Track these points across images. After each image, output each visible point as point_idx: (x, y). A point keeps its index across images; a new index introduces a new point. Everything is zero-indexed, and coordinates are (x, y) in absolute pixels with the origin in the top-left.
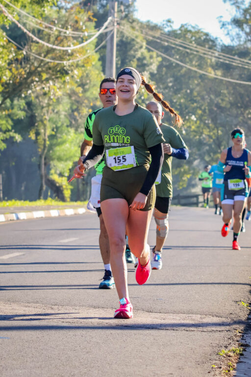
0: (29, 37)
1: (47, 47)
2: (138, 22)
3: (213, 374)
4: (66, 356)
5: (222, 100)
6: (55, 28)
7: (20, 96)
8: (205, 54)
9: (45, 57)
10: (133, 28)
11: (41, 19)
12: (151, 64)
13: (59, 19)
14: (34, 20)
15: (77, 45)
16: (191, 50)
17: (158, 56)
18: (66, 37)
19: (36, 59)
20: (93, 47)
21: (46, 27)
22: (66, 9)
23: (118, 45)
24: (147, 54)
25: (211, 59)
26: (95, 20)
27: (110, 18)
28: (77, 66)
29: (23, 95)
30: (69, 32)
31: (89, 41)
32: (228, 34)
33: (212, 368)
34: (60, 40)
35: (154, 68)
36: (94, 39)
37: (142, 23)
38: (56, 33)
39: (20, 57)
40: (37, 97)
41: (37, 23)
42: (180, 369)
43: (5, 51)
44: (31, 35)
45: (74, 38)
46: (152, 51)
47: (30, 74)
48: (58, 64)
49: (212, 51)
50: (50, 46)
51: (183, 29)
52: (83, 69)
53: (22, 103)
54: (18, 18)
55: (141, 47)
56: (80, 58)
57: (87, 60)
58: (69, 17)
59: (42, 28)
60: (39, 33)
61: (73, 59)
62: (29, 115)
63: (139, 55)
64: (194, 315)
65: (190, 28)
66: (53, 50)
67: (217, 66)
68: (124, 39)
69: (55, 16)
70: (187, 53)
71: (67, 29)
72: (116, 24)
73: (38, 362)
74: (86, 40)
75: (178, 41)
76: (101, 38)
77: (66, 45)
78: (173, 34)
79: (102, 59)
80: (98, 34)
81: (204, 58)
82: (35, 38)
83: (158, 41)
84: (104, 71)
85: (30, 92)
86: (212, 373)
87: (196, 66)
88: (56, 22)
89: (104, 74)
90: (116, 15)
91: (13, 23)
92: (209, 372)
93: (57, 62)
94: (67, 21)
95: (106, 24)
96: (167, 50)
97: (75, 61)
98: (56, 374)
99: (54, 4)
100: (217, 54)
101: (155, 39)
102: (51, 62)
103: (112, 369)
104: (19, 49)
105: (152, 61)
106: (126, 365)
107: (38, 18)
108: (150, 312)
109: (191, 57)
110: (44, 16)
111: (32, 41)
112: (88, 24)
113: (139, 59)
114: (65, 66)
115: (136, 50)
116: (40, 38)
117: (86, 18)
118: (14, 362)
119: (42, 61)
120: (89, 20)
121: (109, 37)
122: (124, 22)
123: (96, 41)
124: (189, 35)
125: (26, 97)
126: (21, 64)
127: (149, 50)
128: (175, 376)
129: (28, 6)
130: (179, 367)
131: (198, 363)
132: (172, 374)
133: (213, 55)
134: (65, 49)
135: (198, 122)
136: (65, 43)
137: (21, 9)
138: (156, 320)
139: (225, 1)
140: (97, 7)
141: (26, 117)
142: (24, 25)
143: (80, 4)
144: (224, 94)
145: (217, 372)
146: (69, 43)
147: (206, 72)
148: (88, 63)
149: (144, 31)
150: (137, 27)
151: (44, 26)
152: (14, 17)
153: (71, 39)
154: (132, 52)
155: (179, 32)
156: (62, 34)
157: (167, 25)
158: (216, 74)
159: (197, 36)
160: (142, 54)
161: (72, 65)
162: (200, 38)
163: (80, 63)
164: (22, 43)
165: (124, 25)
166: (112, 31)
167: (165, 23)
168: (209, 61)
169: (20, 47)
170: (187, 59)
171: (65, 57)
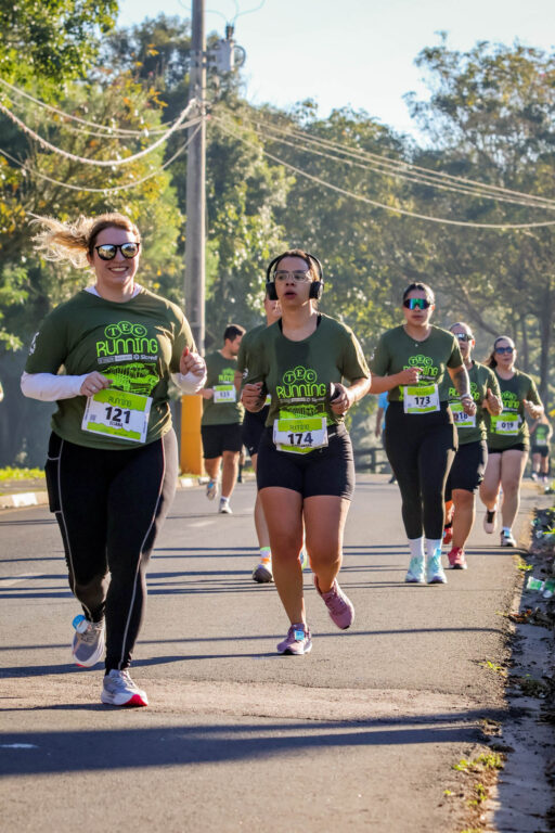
0: (33, 141)
1: (70, 160)
2: (248, 107)
3: (449, 808)
5: (419, 260)
7: (16, 260)
8: (381, 168)
9: (65, 180)
10: (237, 119)
11: (55, 104)
12: (275, 190)
13: (91, 104)
14: (42, 107)
15: (128, 156)
16: (354, 160)
17: (288, 174)
18: (106, 142)
19: (46, 184)
20: (160, 159)
21: (66, 121)
22: (104, 85)
23: (209, 154)
24: (267, 172)
25: (393, 179)
26: (164, 105)
27: (193, 102)
28: (130, 197)
29: (24, 260)
30: (113, 128)
31: (151, 148)
32: (427, 127)
33: (446, 796)
34: (94, 146)
35: (281, 198)
36: (160, 144)
37: (253, 109)
38: (87, 133)
39: (16, 182)
41: (47, 113)
42: (381, 800)
44: (37, 136)
45: (122, 142)
46: (277, 164)
48: (91, 196)
49: (395, 161)
50: (75, 158)
51: (336, 119)
52: (141, 202)
53: (22, 273)
54: (10, 104)
55: (255, 158)
56: (135, 182)
57: (150, 186)
58: (111, 101)
59: (58, 124)
60: (52, 133)
61: (121, 185)
62: (34, 297)
63: (250, 172)
64: (396, 691)
65: (350, 117)
66: (81, 166)
67: (406, 192)
68: (220, 142)
69: (81, 99)
70: (347, 166)
71: (107, 124)
72: (204, 112)
74: (146, 146)
75: (330, 144)
76: (174, 141)
77: (106, 156)
78: (316, 130)
79: (179, 182)
80: (169, 132)
81: (379, 177)
82: (45, 144)
84: (182, 206)
86: (447, 807)
87: (363, 193)
88: (86, 110)
89: (183, 212)
90: (204, 94)
91: (4, 115)
92: (440, 806)
93: (89, 190)
94: (107, 109)
95: (184, 113)
96: (303, 160)
97: (126, 188)
98: (136, 817)
99: (81, 74)
100: (405, 168)
101: (282, 141)
102: (77, 191)
104: (13, 165)
105: (276, 183)
106: (275, 796)
107: (49, 102)
108: (308, 686)
109: (354, 174)
110: (61, 99)
111: (40, 150)
112: (151, 112)
113: (251, 182)
114: (105, 199)
115: (245, 164)
116: (56, 144)
117: (144, 102)
119: (59, 189)
120: (152, 105)
121: (191, 139)
122: (220, 107)
123: (164, 146)
124: (348, 132)
125: (29, 262)
126: (18, 196)
127: (271, 163)
128: (373, 815)
129: (31, 79)
130: (378, 795)
131: (415, 787)
132: (366, 810)
133: (398, 169)
134: (105, 163)
135: (371, 303)
136: (106, 151)
137: (15, 85)
138: (321, 702)
139: (418, 62)
140: (164, 79)
141: (29, 300)
142: (22, 117)
143: (134, 73)
144: (422, 249)
145: (456, 805)
146: (113, 153)
147: (385, 203)
148: (150, 191)
149: (259, 124)
150: (246, 118)
151: (62, 119)
152: (2, 103)
153: (117, 144)
154: (237, 168)
155: (329, 125)
156: (99, 135)
157: (304, 112)
158: (403, 208)
159: (365, 133)
160: (257, 171)
161: (120, 197)
162: (372, 137)
163: (136, 192)
164: (19, 154)
165: (219, 114)
166: (197, 126)
167: (300, 107)
168: (389, 183)
169: (15, 161)
170: (347, 179)
171: (105, 181)
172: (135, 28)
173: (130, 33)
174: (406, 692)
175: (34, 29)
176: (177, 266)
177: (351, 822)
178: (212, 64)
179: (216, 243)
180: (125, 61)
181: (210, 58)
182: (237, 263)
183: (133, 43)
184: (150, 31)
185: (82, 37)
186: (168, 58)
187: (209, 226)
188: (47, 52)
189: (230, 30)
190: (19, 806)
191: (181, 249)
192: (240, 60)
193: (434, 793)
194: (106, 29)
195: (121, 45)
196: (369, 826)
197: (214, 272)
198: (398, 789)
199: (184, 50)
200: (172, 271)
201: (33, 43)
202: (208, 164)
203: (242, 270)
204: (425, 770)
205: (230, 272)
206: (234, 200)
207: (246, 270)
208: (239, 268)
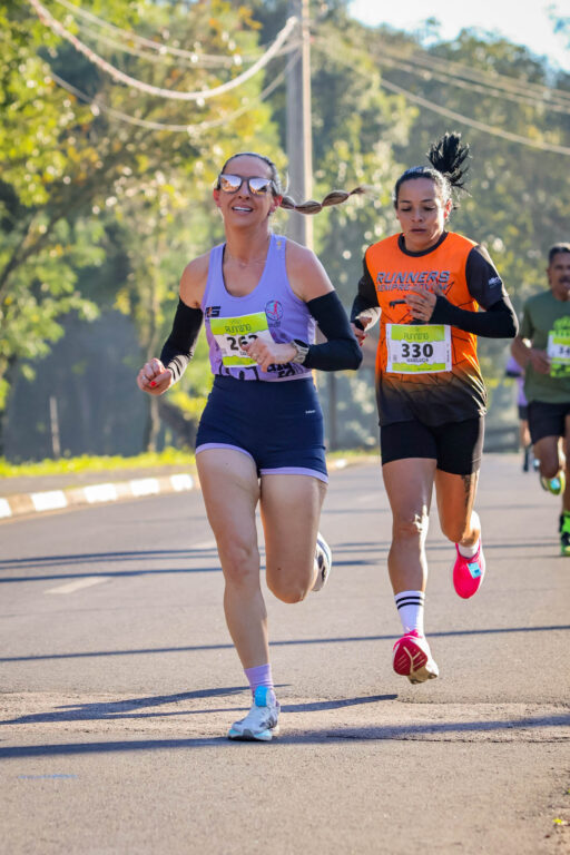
0: (103, 72)
1: (149, 95)
2: (359, 27)
3: (557, 840)
4: (211, 811)
5: (564, 201)
6: (163, 50)
7: (88, 213)
8: (518, 95)
9: (144, 117)
10: (348, 41)
11: (130, 29)
12: (394, 124)
13: (173, 29)
14: (115, 32)
15: (216, 86)
16: (486, 86)
17: (409, 104)
18: (189, 70)
19: (123, 124)
20: (255, 90)
21: (144, 49)
22: (190, 5)
23: (314, 83)
24: (383, 102)
25: (534, 108)
26: (257, 25)
27: (292, 22)
28: (221, 136)
29: (96, 210)
30: (197, 57)
31: (246, 76)
33: (556, 825)
34: (177, 76)
35: (401, 133)
36: (256, 71)
37: (368, 30)
38: (169, 62)
39: (85, 120)
40: (131, 213)
41: (121, 39)
42: (478, 831)
43: (50, 108)
44: (107, 67)
45: (211, 71)
46: (395, 94)
47: (111, 159)
48: (175, 134)
49: (537, 87)
50: (154, 91)
51: (465, 39)
52: (234, 142)
53: (97, 229)
54: (76, 28)
55: (368, 86)
56: (226, 118)
57: (243, 121)
58: (195, 23)
59: (133, 52)
60: (127, 62)
61: (207, 120)
63: (364, 103)
64: (511, 705)
65: (481, 36)
66: (162, 101)
67: (548, 122)
68: (328, 69)
69: (163, 21)
70: (476, 94)
71: (192, 49)
72: (306, 34)
73: (143, 830)
74: (239, 74)
75: (455, 68)
76: (275, 67)
77: (191, 87)
78: (442, 52)
79: (279, 117)
80: (265, 57)
81: (516, 105)
82: (119, 76)
83: (408, 69)
84: (283, 145)
85: (111, 201)
86: (556, 838)
87: (497, 125)
88: (166, 35)
89: (285, 152)
90: (306, 12)
91: (66, 41)
92: (548, 837)
93: (173, 128)
94: (190, 33)
95: (283, 35)
96: (430, 89)
97: (216, 123)
100: (547, 94)
101: (399, 66)
102: (158, 131)
103: (319, 838)
104: (81, 102)
105: (394, 116)
106: (354, 828)
107: (122, 27)
108: (408, 701)
109: (487, 103)
110: (136, 22)
111: (113, 83)
112: (242, 35)
113: (365, 115)
114: (190, 138)
115: (357, 94)
116: (132, 75)
117: (234, 23)
118: (88, 832)
119: (137, 128)
120: (245, 27)
121: (290, 66)
122: (325, 28)
123: (261, 75)
124: (480, 54)
125: (102, 215)
126: (88, 137)
127: (388, 93)
130: (476, 826)
131: (520, 816)
132: (459, 844)
133: (539, 96)
134: (188, 96)
135: (511, 256)
136: (190, 83)
137: (82, 7)
138: (422, 719)
142: (92, 45)
145: (567, 836)
146: (200, 83)
147: (526, 136)
148: (243, 127)
149: (374, 47)
150: (357, 39)
151: (137, 46)
152: (66, 28)
153: (203, 74)
154: (348, 99)
155: (456, 47)
156: (182, 62)
157: (427, 31)
158: (547, 141)
159: (499, 54)
160: (372, 102)
161: (209, 135)
162: (505, 58)
163: (227, 129)
164: (89, 88)
165: (325, 36)
166: (297, 51)
167: (422, 26)
168: (529, 112)
169: (84, 97)
170: (478, 110)
171: (190, 116)
179: (325, 188)
182: (350, 211)
187: (316, 167)
193: (542, 822)
197: (323, 222)
202: (313, 95)
203: (358, 220)
204: (535, 796)
205: (342, 221)
206: (346, 136)
207: (363, 219)
208: (353, 216)
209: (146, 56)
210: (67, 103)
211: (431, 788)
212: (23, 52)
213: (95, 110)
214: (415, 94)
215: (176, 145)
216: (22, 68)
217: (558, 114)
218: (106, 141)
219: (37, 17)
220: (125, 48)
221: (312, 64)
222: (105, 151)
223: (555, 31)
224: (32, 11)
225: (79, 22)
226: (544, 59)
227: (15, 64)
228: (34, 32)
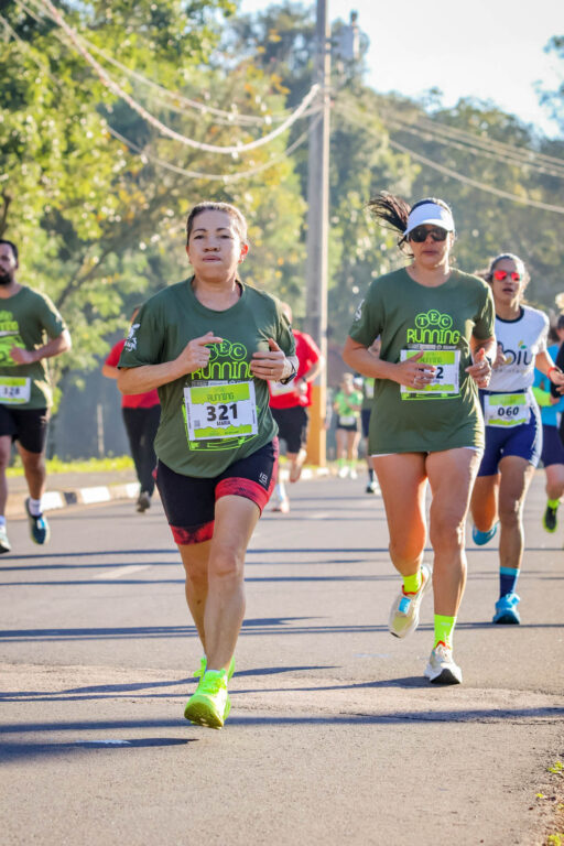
0: (152, 127)
1: (190, 147)
2: (372, 93)
3: (539, 811)
4: (242, 777)
5: (545, 250)
6: (204, 110)
7: (136, 247)
8: (507, 157)
9: (185, 167)
10: (362, 106)
11: (177, 90)
12: (399, 178)
13: (213, 90)
14: (163, 93)
15: (249, 143)
16: (480, 149)
17: (413, 162)
18: (227, 128)
19: (166, 171)
20: (282, 146)
21: (188, 107)
22: (228, 71)
23: (332, 142)
24: (390, 159)
25: (520, 168)
26: (286, 91)
27: (315, 88)
28: (251, 184)
29: (143, 246)
30: (234, 116)
31: (275, 134)
32: (554, 116)
34: (215, 133)
35: (405, 187)
36: (283, 130)
37: (380, 97)
38: (208, 119)
39: (136, 169)
40: (170, 248)
41: (168, 99)
42: (472, 802)
43: (105, 156)
44: (156, 123)
45: (244, 129)
46: (401, 153)
47: (157, 202)
48: (212, 182)
49: (522, 150)
50: (195, 145)
51: (462, 107)
52: (262, 189)
53: (141, 261)
54: (130, 89)
55: (379, 145)
56: (255, 169)
57: (271, 174)
58: (232, 88)
59: (177, 110)
60: (173, 119)
61: (241, 172)
62: (154, 285)
63: (374, 160)
64: (497, 691)
65: (476, 105)
66: (202, 154)
67: (533, 181)
68: (344, 130)
69: (204, 84)
70: (472, 155)
71: (229, 110)
72: (327, 99)
74: (268, 132)
75: (454, 132)
76: (298, 128)
77: (226, 143)
78: (443, 118)
79: (301, 170)
80: (292, 119)
81: (505, 166)
82: (165, 130)
83: (414, 132)
84: (304, 194)
85: (155, 238)
87: (489, 182)
88: (207, 96)
89: (306, 199)
90: (327, 81)
91: (122, 100)
92: (530, 809)
93: (210, 177)
94: (228, 96)
95: (307, 100)
96: (431, 149)
97: (246, 175)
98: (221, 816)
99: (202, 60)
100: (532, 156)
101: (406, 129)
102: (197, 179)
103: (335, 804)
104: (133, 152)
105: (400, 172)
107: (170, 89)
109: (480, 163)
110: (182, 84)
111: (160, 136)
112: (273, 99)
113: (376, 171)
114: (225, 186)
115: (369, 152)
116: (176, 130)
117: (266, 87)
119: (179, 176)
120: (274, 91)
121: (313, 126)
122: (344, 94)
123: (287, 133)
124: (474, 121)
125: (148, 250)
126: (137, 182)
127: (395, 151)
128: (462, 817)
129: (151, 65)
131: (508, 790)
133: (525, 159)
134: (225, 150)
136: (226, 138)
137: (136, 71)
138: (420, 700)
139: (547, 50)
140: (288, 65)
141: (149, 289)
142: (143, 103)
143: (256, 58)
144: (548, 239)
145: (547, 809)
146: (234, 139)
147: (512, 192)
148: (271, 178)
149: (384, 112)
150: (370, 105)
151: (182, 105)
152: (122, 88)
153: (238, 130)
154: (360, 156)
155: (455, 114)
156: (220, 121)
157: (430, 99)
158: (530, 198)
159: (492, 121)
160: (381, 158)
161: (241, 184)
162: (498, 125)
163: (257, 179)
164: (139, 140)
165: (343, 101)
166: (320, 113)
167: (427, 95)
168: (516, 172)
169: (135, 147)
170: (472, 168)
171: (225, 167)
172: (259, 13)
173: (254, 18)
174: (508, 692)
175: (154, 14)
176: (299, 255)
177: (439, 824)
178: (336, 50)
179: (339, 232)
180: (248, 46)
181: (334, 44)
182: (360, 252)
183: (258, 29)
184: (274, 16)
185: (202, 22)
186: (291, 43)
187: (332, 214)
188: (168, 37)
189: (354, 16)
190: (105, 803)
191: (303, 237)
192: (364, 46)
193: (527, 796)
194: (227, 14)
195: (245, 31)
196: (456, 828)
197: (337, 261)
198: (490, 790)
199: (308, 35)
200: (294, 260)
201: (155, 29)
202: (332, 152)
203: (366, 260)
204: (519, 772)
205: (353, 261)
206: (358, 188)
207: (370, 259)
208: (362, 258)
209: (188, 115)
210: (120, 152)
211: (430, 763)
212: (84, 107)
213: (144, 159)
214: (419, 154)
215: (213, 191)
216: (83, 121)
217: (542, 175)
218: (152, 186)
219: (98, 78)
220: (170, 107)
221: (331, 125)
222: (151, 195)
223: (541, 103)
224: (93, 72)
225: (132, 83)
226: (531, 126)
227: (76, 118)
228: (95, 91)
